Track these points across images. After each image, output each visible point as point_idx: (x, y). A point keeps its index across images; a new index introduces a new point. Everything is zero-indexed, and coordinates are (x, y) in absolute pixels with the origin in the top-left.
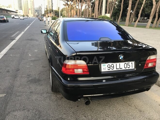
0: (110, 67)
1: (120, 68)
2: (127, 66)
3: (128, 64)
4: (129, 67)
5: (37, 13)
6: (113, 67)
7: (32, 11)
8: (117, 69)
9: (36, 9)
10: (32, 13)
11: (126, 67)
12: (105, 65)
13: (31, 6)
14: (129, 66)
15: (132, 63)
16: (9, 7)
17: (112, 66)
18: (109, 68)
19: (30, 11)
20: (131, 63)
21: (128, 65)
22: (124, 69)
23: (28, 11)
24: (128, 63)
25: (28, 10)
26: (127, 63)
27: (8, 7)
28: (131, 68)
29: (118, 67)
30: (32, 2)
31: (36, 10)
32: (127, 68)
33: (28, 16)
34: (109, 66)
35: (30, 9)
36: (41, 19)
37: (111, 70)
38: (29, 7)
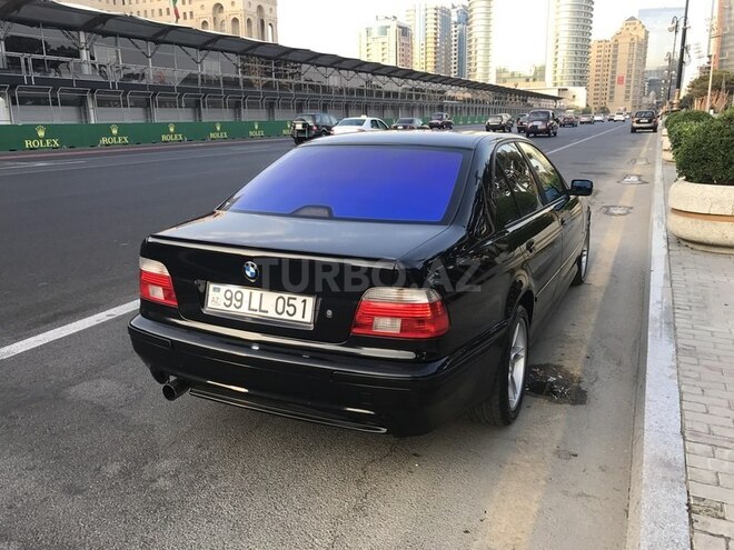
0: (230, 299)
1: (263, 308)
2: (287, 308)
3: (291, 302)
4: (291, 312)
5: (652, 93)
6: (241, 300)
7: (632, 89)
8: (250, 309)
9: (651, 78)
10: (627, 97)
11: (280, 310)
12: (219, 290)
13: (630, 66)
14: (292, 308)
15: (304, 301)
16: (534, 80)
17: (239, 296)
18: (228, 303)
19: (620, 90)
20: (300, 298)
21: (289, 305)
22: (272, 314)
23: (613, 87)
24: (289, 298)
25: (613, 82)
26: (286, 296)
27: (531, 80)
28: (298, 317)
29: (255, 305)
30: (640, 45)
31: (650, 81)
32: (285, 316)
33: (604, 111)
34: (229, 295)
35: (621, 81)
36: (638, 122)
37: (232, 308)
38: (621, 70)
